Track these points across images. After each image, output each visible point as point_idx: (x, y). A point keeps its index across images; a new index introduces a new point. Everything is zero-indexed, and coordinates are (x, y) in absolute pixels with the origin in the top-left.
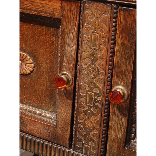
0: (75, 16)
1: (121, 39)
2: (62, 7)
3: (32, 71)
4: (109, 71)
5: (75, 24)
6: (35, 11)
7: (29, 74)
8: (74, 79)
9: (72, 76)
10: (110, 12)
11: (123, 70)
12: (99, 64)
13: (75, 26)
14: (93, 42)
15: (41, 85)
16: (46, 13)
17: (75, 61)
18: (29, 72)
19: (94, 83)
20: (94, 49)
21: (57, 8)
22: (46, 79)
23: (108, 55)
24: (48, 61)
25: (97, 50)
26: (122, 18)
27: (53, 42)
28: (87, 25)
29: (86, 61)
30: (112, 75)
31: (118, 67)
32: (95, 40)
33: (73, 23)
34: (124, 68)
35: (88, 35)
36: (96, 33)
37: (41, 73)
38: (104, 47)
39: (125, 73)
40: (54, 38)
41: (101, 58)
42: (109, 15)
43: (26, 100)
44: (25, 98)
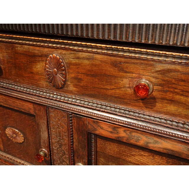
0: (44, 115)
1: (77, 136)
2: (34, 108)
3: (24, 142)
4: (72, 153)
5: (44, 120)
6: (17, 107)
7: (22, 143)
8: (49, 154)
9: (48, 152)
10: (66, 117)
11: (81, 155)
12: (64, 148)
13: (45, 121)
14: (58, 134)
15: (31, 150)
16: (25, 110)
17: (48, 143)
18: (22, 142)
19: (63, 159)
20: (60, 139)
21: (31, 108)
22: (33, 147)
23: (70, 144)
24: (33, 137)
25: (61, 139)
26: (75, 122)
27: (34, 126)
28: (53, 123)
29: (55, 145)
30: (74, 156)
31: (77, 152)
32: (59, 133)
33: (44, 119)
34: (81, 153)
35: (54, 129)
36: (59, 128)
37: (29, 143)
38: (66, 138)
39: (82, 156)
40: (34, 123)
41: (65, 145)
42: (66, 118)
43: (23, 158)
44: (22, 157)
